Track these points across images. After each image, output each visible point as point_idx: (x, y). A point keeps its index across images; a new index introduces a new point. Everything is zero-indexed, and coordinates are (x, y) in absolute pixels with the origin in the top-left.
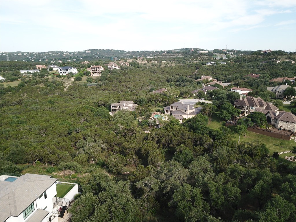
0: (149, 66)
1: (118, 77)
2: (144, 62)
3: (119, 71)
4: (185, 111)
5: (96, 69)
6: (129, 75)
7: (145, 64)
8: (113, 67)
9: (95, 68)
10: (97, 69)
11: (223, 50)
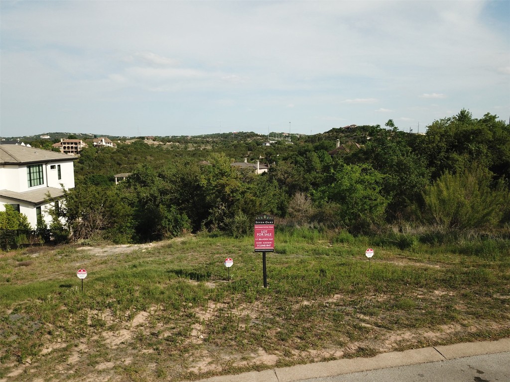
0: (167, 148)
2: (157, 143)
3: (115, 150)
5: (70, 146)
7: (159, 146)
8: (104, 143)
9: (68, 143)
10: (74, 146)
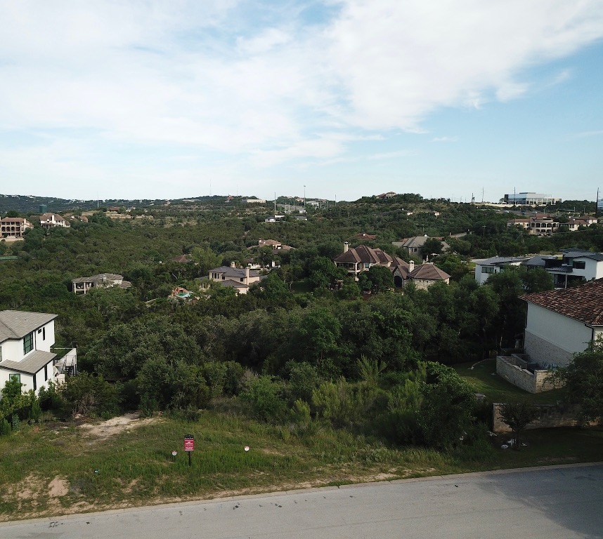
0: (137, 225)
1: (69, 243)
2: (122, 216)
3: (68, 232)
4: (242, 280)
5: (11, 226)
6: (95, 240)
7: (126, 221)
8: (54, 222)
9: (8, 223)
10: (15, 226)
11: (297, 198)
